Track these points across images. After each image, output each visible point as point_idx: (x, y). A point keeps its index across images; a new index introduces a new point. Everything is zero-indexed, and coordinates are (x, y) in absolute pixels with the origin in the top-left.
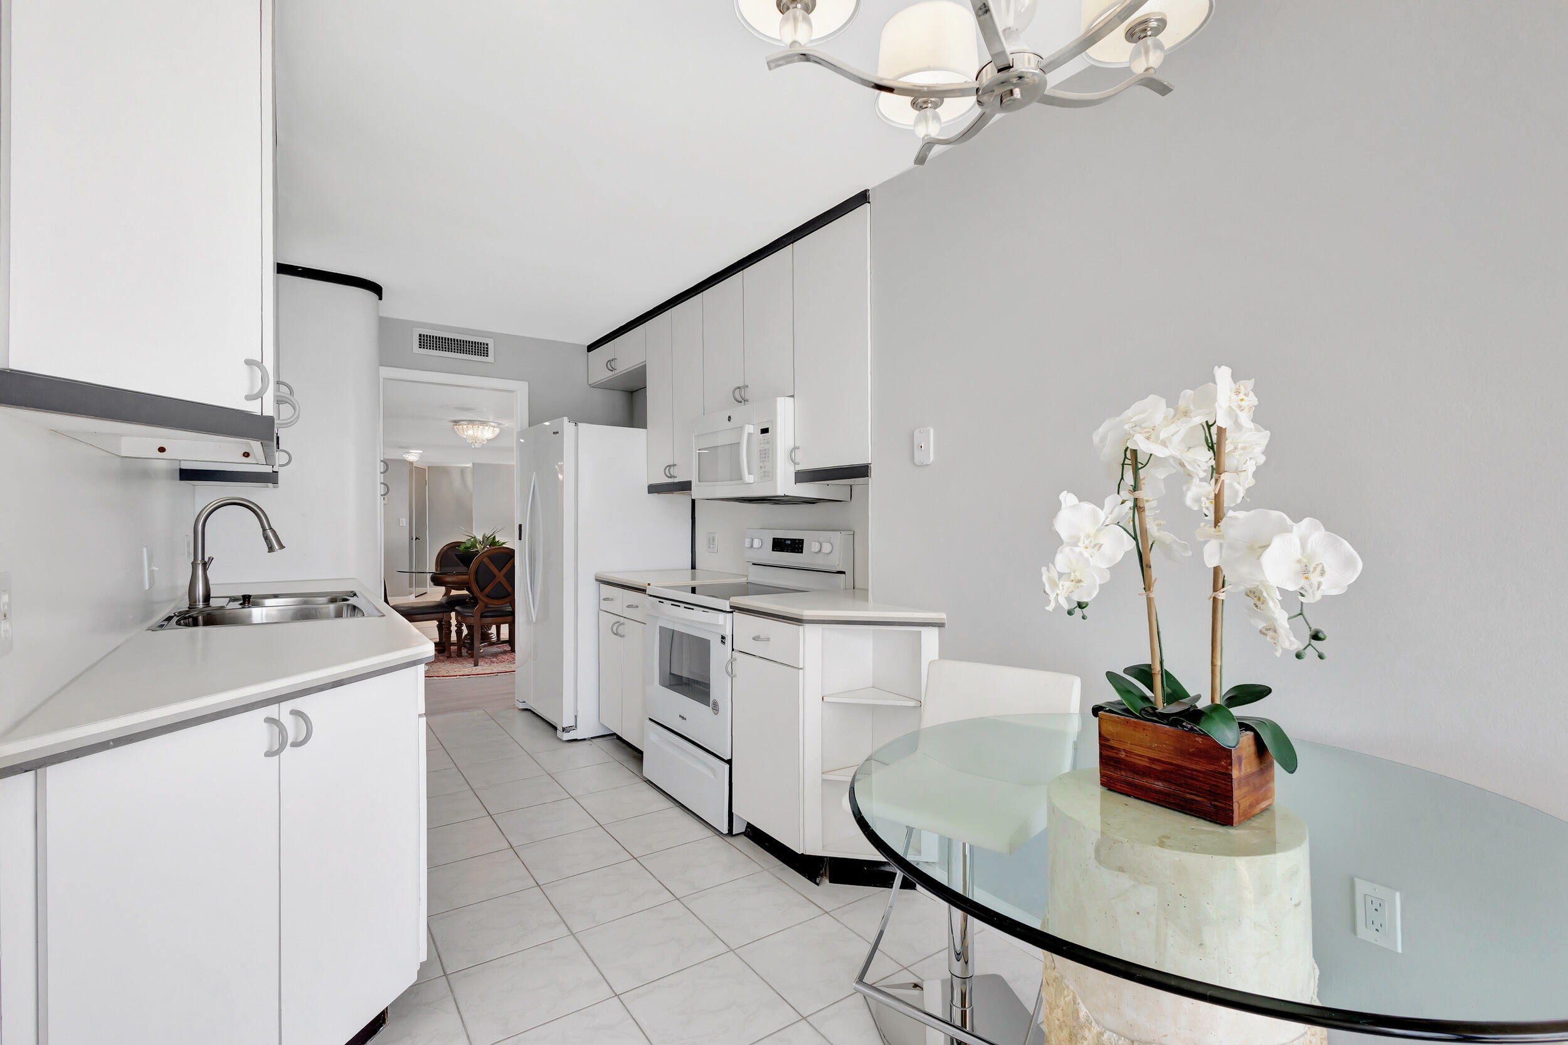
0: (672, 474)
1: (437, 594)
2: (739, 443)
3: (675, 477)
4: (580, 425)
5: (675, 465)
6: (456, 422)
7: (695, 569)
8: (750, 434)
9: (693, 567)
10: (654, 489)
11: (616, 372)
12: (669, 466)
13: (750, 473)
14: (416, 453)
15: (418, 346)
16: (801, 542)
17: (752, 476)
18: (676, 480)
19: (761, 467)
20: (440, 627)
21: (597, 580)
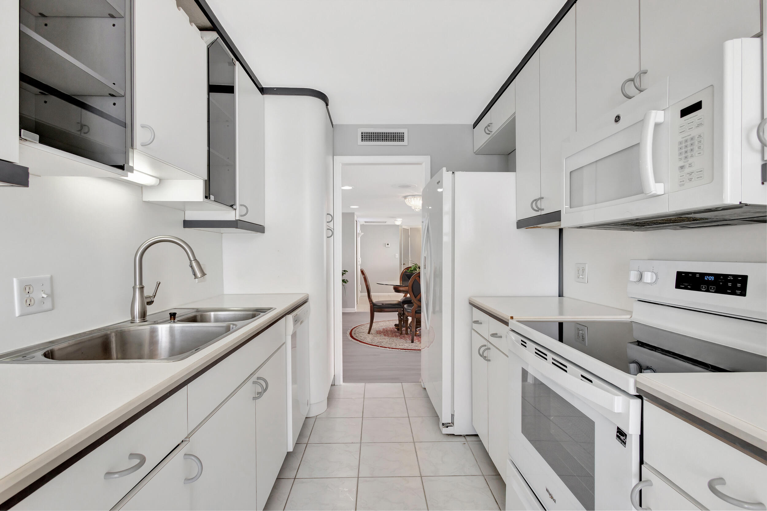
0: (539, 207)
1: (400, 297)
2: (638, 144)
3: (543, 210)
4: (456, 173)
5: (543, 198)
6: (405, 197)
7: (562, 296)
8: (657, 125)
9: (561, 295)
10: (522, 224)
11: (492, 133)
12: (535, 200)
13: (657, 181)
14: (399, 220)
15: (361, 140)
16: (745, 279)
17: (661, 185)
18: (543, 213)
19: (682, 167)
20: (400, 315)
21: (470, 303)
